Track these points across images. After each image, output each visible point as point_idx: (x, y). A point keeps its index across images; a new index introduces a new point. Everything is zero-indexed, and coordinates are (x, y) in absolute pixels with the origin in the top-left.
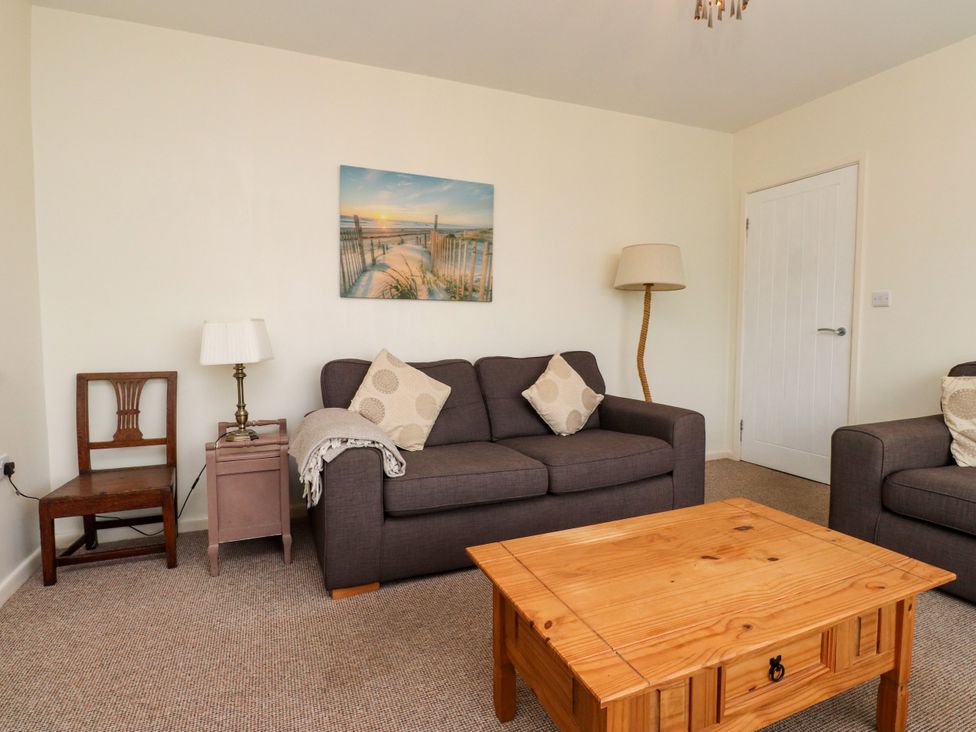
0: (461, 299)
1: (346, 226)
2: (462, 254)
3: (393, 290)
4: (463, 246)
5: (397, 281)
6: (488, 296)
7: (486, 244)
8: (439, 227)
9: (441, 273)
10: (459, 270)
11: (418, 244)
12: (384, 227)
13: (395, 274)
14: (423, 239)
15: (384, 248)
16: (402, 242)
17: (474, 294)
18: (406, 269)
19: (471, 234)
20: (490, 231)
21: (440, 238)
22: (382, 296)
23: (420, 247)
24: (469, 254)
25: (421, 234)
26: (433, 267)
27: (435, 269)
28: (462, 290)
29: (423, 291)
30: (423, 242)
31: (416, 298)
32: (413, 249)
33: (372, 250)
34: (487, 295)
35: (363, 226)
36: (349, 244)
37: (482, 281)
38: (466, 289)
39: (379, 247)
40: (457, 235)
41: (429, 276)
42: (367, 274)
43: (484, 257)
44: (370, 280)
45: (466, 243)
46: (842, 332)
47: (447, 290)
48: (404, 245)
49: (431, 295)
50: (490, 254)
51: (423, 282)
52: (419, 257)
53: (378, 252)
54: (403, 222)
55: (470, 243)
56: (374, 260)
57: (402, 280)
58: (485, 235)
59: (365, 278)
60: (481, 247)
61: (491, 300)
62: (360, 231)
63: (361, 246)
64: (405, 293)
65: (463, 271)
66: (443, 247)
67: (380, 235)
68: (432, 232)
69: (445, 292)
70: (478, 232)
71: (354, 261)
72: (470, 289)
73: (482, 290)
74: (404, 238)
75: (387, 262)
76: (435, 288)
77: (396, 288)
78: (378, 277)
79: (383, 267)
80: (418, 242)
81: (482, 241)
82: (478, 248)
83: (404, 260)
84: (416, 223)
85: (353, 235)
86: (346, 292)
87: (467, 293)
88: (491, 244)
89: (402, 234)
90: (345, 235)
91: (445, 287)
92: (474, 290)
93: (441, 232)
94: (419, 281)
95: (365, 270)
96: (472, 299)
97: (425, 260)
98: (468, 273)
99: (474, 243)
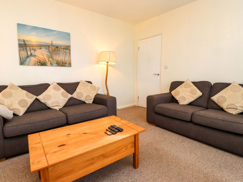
0: (61, 66)
2: (61, 53)
3: (39, 63)
4: (61, 50)
5: (40, 60)
6: (70, 65)
7: (69, 50)
8: (53, 44)
9: (54, 58)
10: (60, 57)
11: (46, 49)
13: (39, 58)
14: (48, 48)
15: (34, 50)
16: (41, 48)
17: (65, 65)
18: (42, 57)
19: (63, 47)
20: (70, 46)
21: (54, 48)
22: (35, 65)
23: (47, 50)
24: (63, 53)
25: (47, 46)
26: (52, 56)
27: (52, 57)
28: (62, 63)
29: (49, 63)
30: (48, 49)
31: (46, 66)
33: (30, 51)
36: (22, 48)
37: (68, 61)
38: (63, 63)
40: (59, 47)
41: (50, 59)
42: (29, 58)
43: (68, 54)
44: (30, 60)
45: (62, 50)
46: (158, 75)
47: (57, 63)
48: (42, 49)
49: (51, 64)
50: (70, 53)
51: (49, 61)
52: (47, 53)
53: (32, 51)
55: (63, 50)
56: (31, 54)
58: (68, 48)
60: (67, 51)
61: (71, 66)
62: (25, 44)
63: (26, 49)
64: (43, 64)
65: (61, 58)
66: (55, 50)
67: (33, 46)
68: (51, 46)
69: (56, 64)
70: (66, 47)
71: (24, 54)
72: (64, 63)
73: (68, 63)
74: (41, 47)
75: (36, 54)
76: (52, 62)
78: (33, 59)
79: (34, 56)
80: (46, 48)
81: (67, 49)
83: (42, 54)
84: (45, 43)
85: (23, 46)
86: (22, 63)
87: (63, 64)
88: (70, 50)
92: (65, 63)
93: (54, 46)
94: (47, 60)
96: (65, 66)
97: (49, 54)
98: (63, 58)
99: (65, 50)
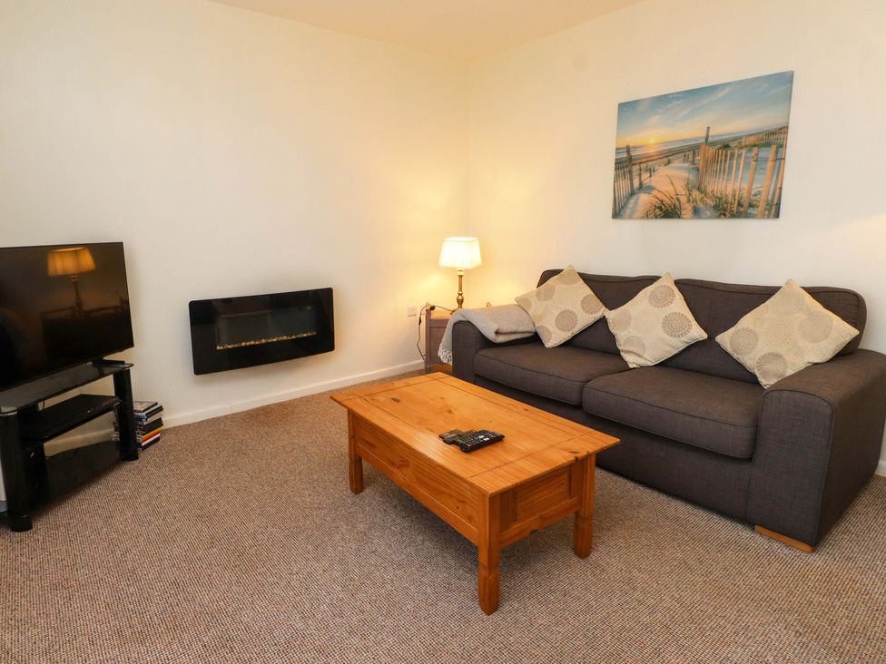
0: (733, 216)
1: (620, 156)
2: (738, 164)
3: (657, 210)
4: (740, 156)
5: (662, 201)
6: (774, 210)
7: (774, 147)
8: (710, 140)
9: (709, 190)
10: (729, 185)
11: (684, 162)
12: (652, 151)
13: (659, 195)
14: (691, 156)
15: (651, 171)
16: (669, 162)
17: (751, 211)
18: (671, 188)
19: (752, 140)
20: (782, 130)
21: (711, 151)
22: (647, 216)
23: (686, 165)
24: (747, 165)
25: (687, 151)
26: (701, 183)
27: (703, 186)
28: (736, 205)
29: (687, 210)
30: (691, 159)
31: (679, 217)
32: (680, 168)
33: (640, 175)
34: (770, 211)
35: (633, 154)
36: (621, 172)
37: (763, 194)
38: (740, 205)
39: (646, 171)
40: (732, 145)
41: (695, 193)
42: (635, 197)
43: (770, 164)
44: (636, 203)
45: (744, 151)
47: (716, 207)
48: (671, 165)
49: (696, 213)
50: (780, 159)
51: (689, 201)
52: (685, 174)
53: (645, 176)
54: (671, 142)
55: (750, 151)
56: (641, 184)
57: (667, 200)
58: (775, 137)
59: (632, 201)
60: (768, 153)
61: (778, 216)
62: (630, 159)
63: (630, 172)
64: (668, 211)
65: (737, 184)
66: (715, 159)
67: (649, 158)
68: (703, 147)
69: (712, 210)
70: (761, 136)
71: (624, 186)
72: (746, 205)
73: (762, 205)
74: (671, 158)
75: (652, 184)
76: (701, 205)
77: (660, 208)
78: (644, 199)
79: (649, 189)
80: (685, 159)
81: (768, 145)
82: (761, 155)
83: (669, 181)
84: (684, 141)
85: (626, 163)
86: (617, 214)
87: (741, 209)
88: (782, 146)
89: (668, 155)
90: (620, 165)
91: (713, 204)
92: (751, 206)
93: (713, 144)
94: (683, 199)
95: (632, 194)
96: (747, 216)
97: (692, 177)
98: (745, 186)
99: (755, 149)
